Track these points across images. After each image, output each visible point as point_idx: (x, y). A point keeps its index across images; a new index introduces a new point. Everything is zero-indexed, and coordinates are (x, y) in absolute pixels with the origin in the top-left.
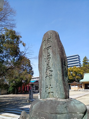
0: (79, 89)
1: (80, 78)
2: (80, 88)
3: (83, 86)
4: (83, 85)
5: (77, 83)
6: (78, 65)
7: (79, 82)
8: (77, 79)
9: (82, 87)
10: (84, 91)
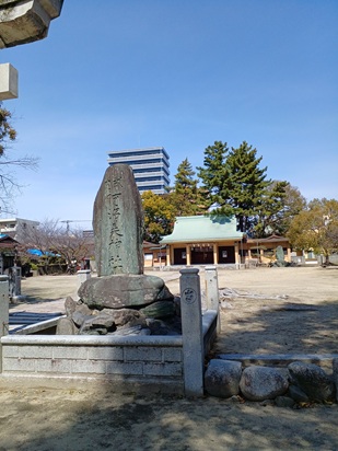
0: (156, 265)
1: (162, 231)
2: (158, 261)
3: (168, 257)
4: (168, 251)
5: (150, 244)
6: (159, 187)
7: (157, 242)
8: (153, 233)
9: (164, 259)
10: (171, 270)
